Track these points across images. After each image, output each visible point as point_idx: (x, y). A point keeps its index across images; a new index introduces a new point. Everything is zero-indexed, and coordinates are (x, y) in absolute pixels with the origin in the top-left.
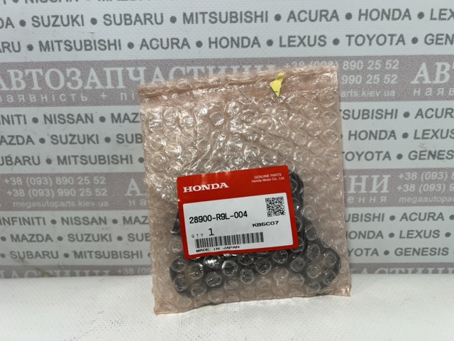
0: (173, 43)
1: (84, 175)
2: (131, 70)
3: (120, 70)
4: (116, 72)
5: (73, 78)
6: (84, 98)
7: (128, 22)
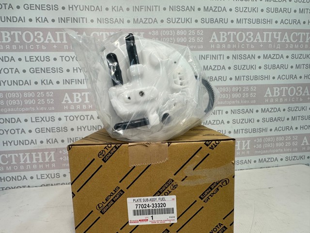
0: (294, 22)
1: (246, 86)
2: (275, 33)
3: (270, 33)
4: (269, 34)
5: (249, 37)
6: (252, 47)
7: (277, 11)
